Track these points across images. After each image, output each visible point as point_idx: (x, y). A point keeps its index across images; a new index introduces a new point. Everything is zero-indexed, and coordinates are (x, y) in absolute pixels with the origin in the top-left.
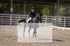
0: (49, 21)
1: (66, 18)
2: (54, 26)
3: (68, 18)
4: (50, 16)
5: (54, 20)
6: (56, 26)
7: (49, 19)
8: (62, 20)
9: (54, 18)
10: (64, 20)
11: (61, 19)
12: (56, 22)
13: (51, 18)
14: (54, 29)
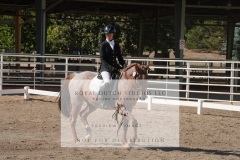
0: (11, 71)
1: (70, 61)
2: (32, 88)
3: (77, 62)
4: (17, 52)
5: (29, 68)
6: (38, 88)
7: (13, 63)
8: (57, 68)
9: (29, 60)
10: (63, 68)
11: (54, 64)
12: (38, 75)
13: (18, 59)
14: (31, 99)
